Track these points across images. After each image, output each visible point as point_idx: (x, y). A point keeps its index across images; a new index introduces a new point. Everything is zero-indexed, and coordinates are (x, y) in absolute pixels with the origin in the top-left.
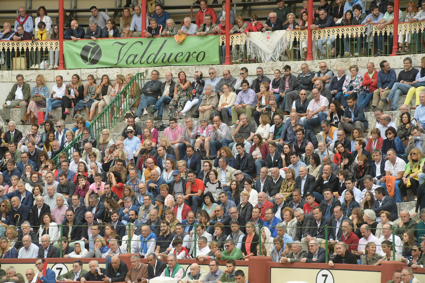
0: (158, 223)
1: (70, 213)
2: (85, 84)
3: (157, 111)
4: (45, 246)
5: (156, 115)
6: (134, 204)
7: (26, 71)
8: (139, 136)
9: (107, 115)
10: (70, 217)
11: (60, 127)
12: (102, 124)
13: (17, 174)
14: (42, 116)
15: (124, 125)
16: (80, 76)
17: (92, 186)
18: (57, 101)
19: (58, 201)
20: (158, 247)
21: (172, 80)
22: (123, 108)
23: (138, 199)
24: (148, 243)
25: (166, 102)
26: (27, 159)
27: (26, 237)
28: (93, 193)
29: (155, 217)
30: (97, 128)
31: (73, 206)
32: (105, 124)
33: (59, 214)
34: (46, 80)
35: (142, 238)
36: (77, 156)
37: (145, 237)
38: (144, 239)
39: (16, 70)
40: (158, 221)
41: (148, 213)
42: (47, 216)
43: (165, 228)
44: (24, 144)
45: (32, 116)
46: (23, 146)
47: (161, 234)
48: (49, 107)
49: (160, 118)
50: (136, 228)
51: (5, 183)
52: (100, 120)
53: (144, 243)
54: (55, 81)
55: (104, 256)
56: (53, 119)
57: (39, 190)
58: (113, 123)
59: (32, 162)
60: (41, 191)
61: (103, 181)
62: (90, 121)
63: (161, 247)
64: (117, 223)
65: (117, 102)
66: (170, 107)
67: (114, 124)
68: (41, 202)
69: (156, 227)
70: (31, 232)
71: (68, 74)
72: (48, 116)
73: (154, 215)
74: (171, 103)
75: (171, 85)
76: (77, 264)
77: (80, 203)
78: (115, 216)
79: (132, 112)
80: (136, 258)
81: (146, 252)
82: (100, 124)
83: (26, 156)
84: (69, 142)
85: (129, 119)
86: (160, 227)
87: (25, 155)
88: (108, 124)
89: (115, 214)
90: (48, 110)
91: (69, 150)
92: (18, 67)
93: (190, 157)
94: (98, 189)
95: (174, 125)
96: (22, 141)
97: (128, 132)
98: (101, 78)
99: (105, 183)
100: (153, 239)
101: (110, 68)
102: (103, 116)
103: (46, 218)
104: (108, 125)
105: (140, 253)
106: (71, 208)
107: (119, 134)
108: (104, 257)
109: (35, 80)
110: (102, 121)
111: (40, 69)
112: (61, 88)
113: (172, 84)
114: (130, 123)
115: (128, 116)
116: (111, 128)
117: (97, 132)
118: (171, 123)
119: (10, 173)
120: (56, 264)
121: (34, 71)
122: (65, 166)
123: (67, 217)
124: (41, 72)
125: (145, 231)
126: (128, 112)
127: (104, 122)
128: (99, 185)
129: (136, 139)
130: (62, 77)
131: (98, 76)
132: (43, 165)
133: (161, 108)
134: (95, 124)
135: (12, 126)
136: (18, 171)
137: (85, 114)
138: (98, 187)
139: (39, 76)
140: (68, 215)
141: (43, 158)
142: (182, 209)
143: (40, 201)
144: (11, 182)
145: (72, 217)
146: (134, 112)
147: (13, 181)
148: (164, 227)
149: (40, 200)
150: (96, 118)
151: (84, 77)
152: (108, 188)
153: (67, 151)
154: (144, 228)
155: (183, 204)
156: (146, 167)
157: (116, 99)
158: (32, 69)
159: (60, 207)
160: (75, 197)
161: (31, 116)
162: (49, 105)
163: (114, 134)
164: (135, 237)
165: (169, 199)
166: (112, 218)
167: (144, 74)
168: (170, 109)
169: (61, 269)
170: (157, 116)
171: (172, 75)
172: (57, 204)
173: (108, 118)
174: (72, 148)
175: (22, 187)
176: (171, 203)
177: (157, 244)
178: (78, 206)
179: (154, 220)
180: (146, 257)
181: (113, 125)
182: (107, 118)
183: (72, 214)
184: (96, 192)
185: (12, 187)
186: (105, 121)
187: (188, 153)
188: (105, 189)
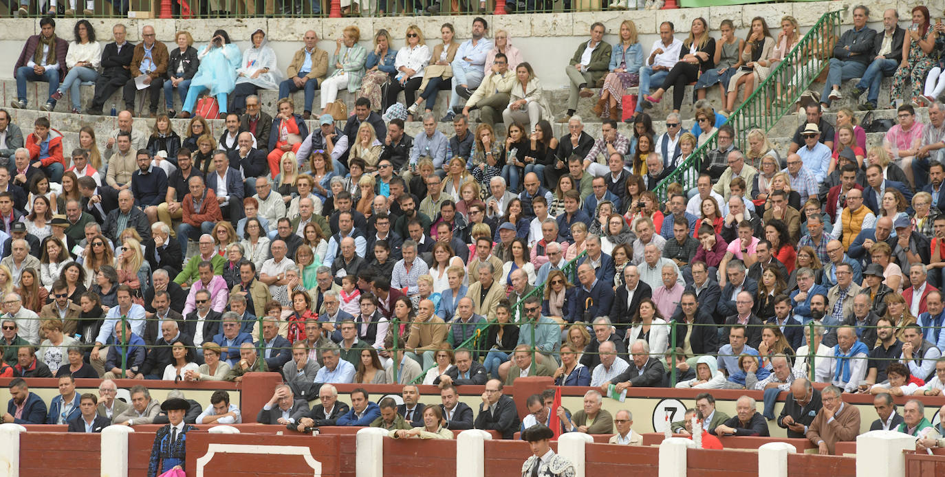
0: (871, 321)
1: (689, 298)
2: (718, 37)
3: (867, 92)
4: (640, 364)
5: (863, 99)
6: (819, 281)
7: (601, 12)
8: (829, 143)
9: (763, 101)
10: (687, 307)
11: (674, 125)
12: (752, 118)
13: (583, 221)
14: (630, 105)
15: (796, 121)
16: (707, 21)
17: (734, 246)
18: (661, 73)
19: (667, 276)
20: (873, 371)
21: (897, 26)
22: (794, 83)
23: (827, 273)
24: (851, 363)
25: (886, 72)
26: (603, 190)
27: (606, 346)
28: (735, 257)
29: (864, 310)
30: (741, 127)
31: (694, 285)
32: (758, 118)
33: (667, 302)
34: (639, 30)
35: (838, 352)
36: (705, 185)
37: (845, 351)
38: (842, 354)
39: (581, 11)
40: (871, 317)
41: (845, 300)
42: (646, 304)
43: (887, 330)
44: (595, 161)
45: (613, 105)
46: (594, 164)
47: (878, 344)
48: (644, 86)
49: (871, 105)
50: (826, 332)
51: (561, 238)
52: (747, 112)
53: (843, 362)
54: (659, 31)
55: (760, 385)
56: (653, 110)
57: (625, 256)
58: (774, 117)
59: (613, 196)
60: (629, 256)
61: (756, 235)
62: (729, 113)
63: (878, 371)
64: (786, 320)
65: (783, 73)
66: (896, 83)
67: (777, 119)
68: (633, 278)
69: (866, 330)
70: (612, 335)
71: (684, 17)
72: (641, 104)
73: (861, 305)
74: (898, 73)
75: (894, 36)
76: (704, 401)
77: (708, 280)
78: (781, 308)
79: (813, 95)
80: (832, 392)
81: (846, 380)
82: (747, 119)
83: (602, 184)
84: (686, 156)
85: (809, 108)
86: (874, 331)
87: (600, 181)
88: (763, 118)
89: (783, 304)
90: (643, 91)
91: (686, 173)
92: (586, 5)
93: (937, 186)
94: (746, 251)
95: (908, 119)
96: (593, 155)
97: (806, 136)
98: (750, 23)
99: (758, 240)
100: (862, 355)
101: (769, 2)
102: (754, 103)
103: (646, 308)
104: (763, 122)
105: (834, 382)
106: (689, 290)
107: (787, 138)
108: (760, 388)
109: (618, 32)
110: (752, 113)
111: (628, 9)
112: (669, 47)
113: (898, 34)
114: (811, 117)
115: (805, 102)
116: (769, 126)
117: (742, 136)
118: (901, 116)
119: (569, 218)
120: (663, 399)
121: (616, 13)
122: (678, 203)
123: (683, 307)
124: (628, 15)
125: (845, 337)
126: (806, 93)
127: (755, 116)
128: (748, 244)
129: (823, 149)
130: (672, 25)
131: (745, 21)
132: (635, 203)
133: (875, 84)
134: (738, 120)
135: (576, 127)
136: (585, 214)
137: (717, 99)
138: (744, 248)
139: (625, 22)
140: (685, 304)
141: (633, 189)
142: (921, 293)
143: (632, 276)
144: (572, 236)
145: (694, 308)
146: (818, 94)
147: (576, 234)
148: (885, 327)
149: (630, 273)
150: (739, 107)
151: (715, 24)
152: (762, 251)
153: (681, 176)
154: (844, 331)
155: (925, 284)
156: (844, 205)
157: (781, 68)
158: (612, 9)
159: (670, 286)
160: (698, 267)
161: (609, 104)
162: (644, 81)
163: (776, 139)
164: (823, 350)
165: (892, 272)
166: (777, 311)
167: (841, 15)
168: (896, 86)
169: (674, 410)
170: (866, 100)
171: (897, 15)
172: (664, 282)
173: (763, 107)
174: (691, 169)
175: (594, 248)
176: (896, 280)
177: (870, 364)
178: (705, 285)
179: (861, 315)
180: (847, 391)
181: (774, 122)
182: (761, 106)
183: (694, 301)
184: (741, 256)
185: (574, 244)
186: (758, 113)
187: (932, 177)
188: (757, 252)
